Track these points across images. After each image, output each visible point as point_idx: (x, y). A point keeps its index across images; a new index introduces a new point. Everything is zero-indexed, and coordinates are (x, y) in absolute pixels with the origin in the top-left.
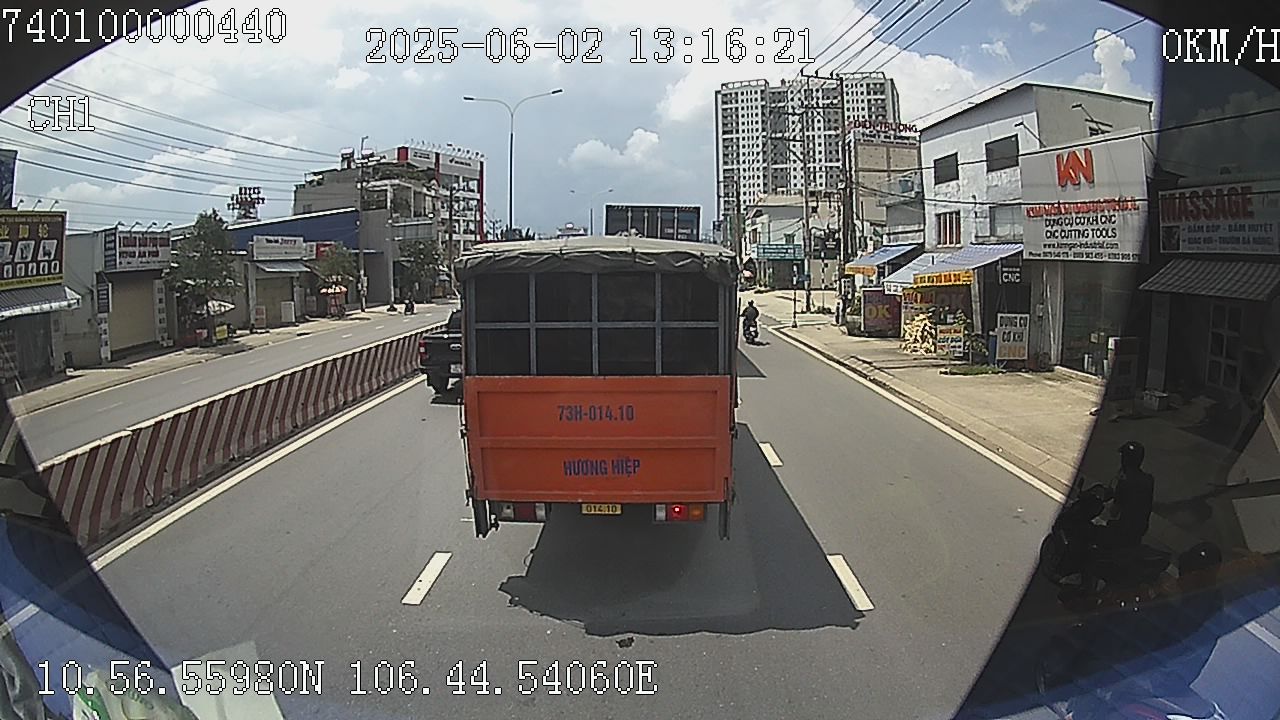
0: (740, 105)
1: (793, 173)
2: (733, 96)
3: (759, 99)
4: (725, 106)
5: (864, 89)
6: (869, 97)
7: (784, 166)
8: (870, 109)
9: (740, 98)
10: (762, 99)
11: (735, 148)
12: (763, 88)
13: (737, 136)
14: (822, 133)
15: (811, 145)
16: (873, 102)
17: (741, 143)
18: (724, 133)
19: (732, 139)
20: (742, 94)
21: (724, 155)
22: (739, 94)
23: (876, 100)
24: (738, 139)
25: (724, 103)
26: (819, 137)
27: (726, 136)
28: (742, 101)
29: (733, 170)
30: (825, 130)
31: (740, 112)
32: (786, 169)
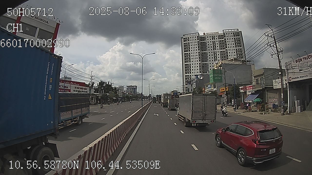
0: (190, 42)
1: (209, 65)
2: (187, 38)
3: (197, 39)
4: (184, 42)
5: (233, 35)
6: (235, 37)
7: (206, 63)
8: (235, 41)
9: (190, 39)
10: (198, 39)
11: (189, 56)
12: (198, 36)
13: (189, 52)
14: (219, 51)
15: (215, 55)
16: (236, 39)
17: (191, 55)
18: (184, 52)
19: (188, 53)
20: (191, 38)
21: (185, 59)
22: (190, 38)
23: (236, 38)
24: (190, 53)
25: (184, 41)
26: (218, 52)
27: (185, 53)
28: (191, 40)
29: (188, 64)
30: (220, 49)
31: (190, 44)
32: (207, 63)
